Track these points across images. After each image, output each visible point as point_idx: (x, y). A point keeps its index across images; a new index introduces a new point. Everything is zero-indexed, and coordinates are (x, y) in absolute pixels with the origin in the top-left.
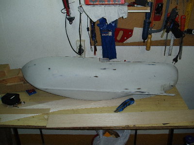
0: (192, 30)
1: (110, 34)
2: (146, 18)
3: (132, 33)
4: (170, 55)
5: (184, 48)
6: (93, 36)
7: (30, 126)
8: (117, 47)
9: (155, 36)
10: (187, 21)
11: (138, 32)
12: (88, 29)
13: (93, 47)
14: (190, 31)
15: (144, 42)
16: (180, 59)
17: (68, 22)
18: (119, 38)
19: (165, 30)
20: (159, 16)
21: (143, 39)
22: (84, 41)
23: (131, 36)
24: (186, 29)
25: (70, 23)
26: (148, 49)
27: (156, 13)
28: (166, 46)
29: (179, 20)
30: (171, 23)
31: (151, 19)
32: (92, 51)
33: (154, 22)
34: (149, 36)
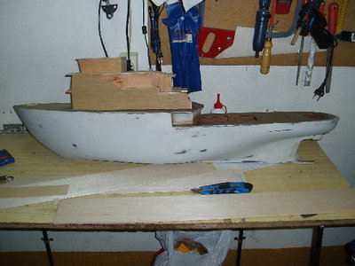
0: (350, 33)
1: (189, 38)
2: (261, 7)
3: (233, 39)
4: (308, 84)
5: (335, 70)
6: (154, 44)
7: (18, 224)
8: (202, 68)
9: (280, 46)
10: (341, 16)
11: (244, 37)
12: (144, 29)
13: (154, 67)
14: (346, 36)
15: (257, 56)
16: (328, 91)
17: (103, 14)
18: (206, 48)
19: (300, 30)
20: (286, 4)
21: (254, 49)
22: (137, 55)
23: (230, 43)
24: (339, 31)
25: (108, 17)
26: (265, 71)
28: (299, 65)
29: (326, 12)
30: (310, 17)
31: (270, 8)
33: (277, 17)
34: (267, 44)
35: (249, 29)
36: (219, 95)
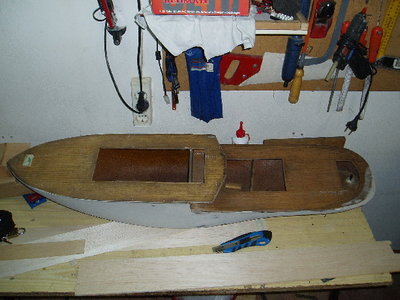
0: (393, 60)
1: (210, 67)
3: (259, 66)
6: (170, 72)
9: (311, 72)
10: (385, 40)
11: (273, 64)
12: (158, 55)
13: (169, 94)
14: (388, 62)
15: (286, 84)
18: (229, 75)
19: (336, 64)
20: (323, 27)
21: (283, 78)
22: (150, 79)
23: (257, 70)
24: (380, 56)
26: (294, 100)
27: (318, 22)
28: (333, 90)
30: (349, 49)
32: (168, 103)
34: (299, 72)
35: (278, 54)
36: (241, 123)
